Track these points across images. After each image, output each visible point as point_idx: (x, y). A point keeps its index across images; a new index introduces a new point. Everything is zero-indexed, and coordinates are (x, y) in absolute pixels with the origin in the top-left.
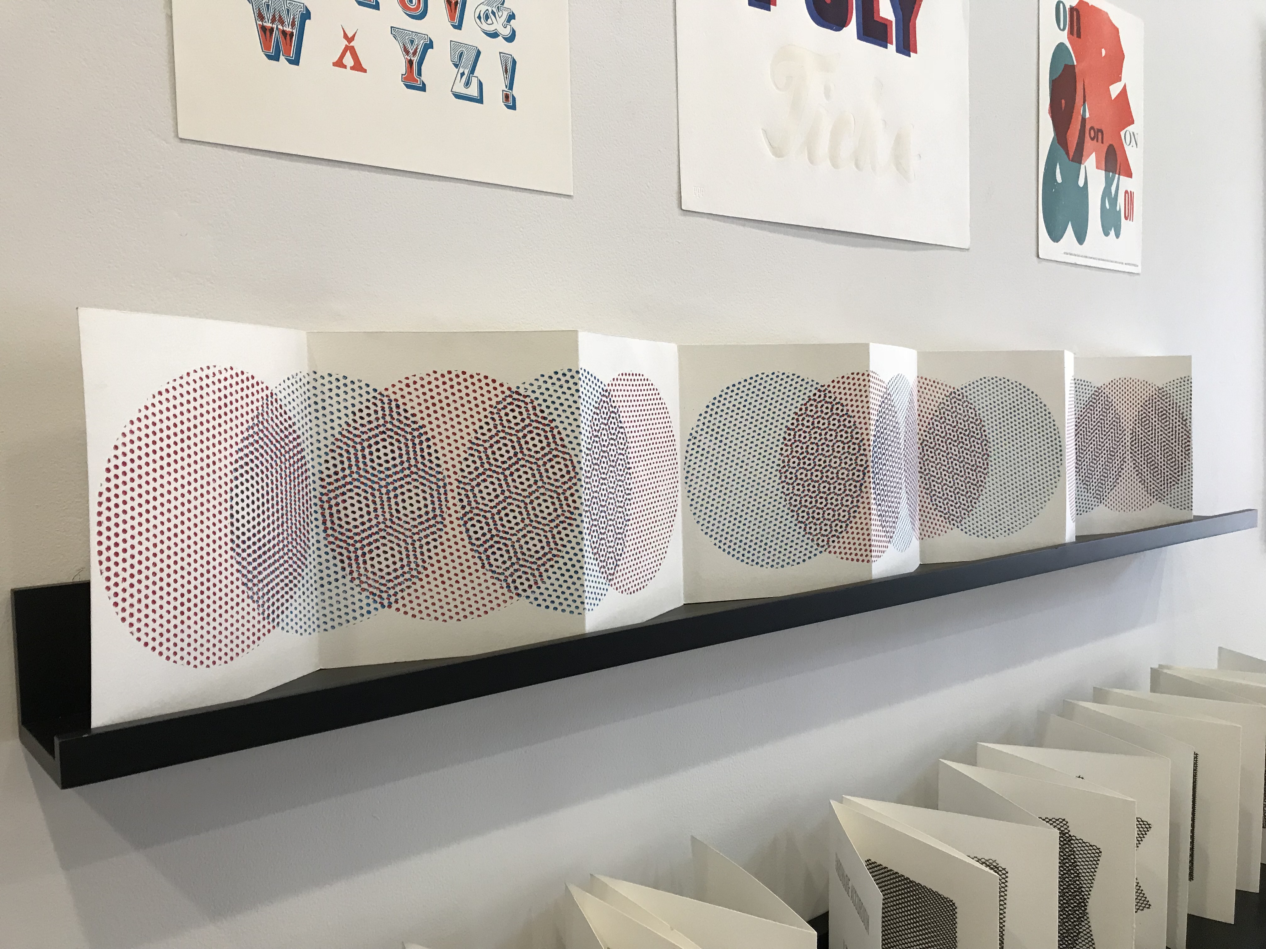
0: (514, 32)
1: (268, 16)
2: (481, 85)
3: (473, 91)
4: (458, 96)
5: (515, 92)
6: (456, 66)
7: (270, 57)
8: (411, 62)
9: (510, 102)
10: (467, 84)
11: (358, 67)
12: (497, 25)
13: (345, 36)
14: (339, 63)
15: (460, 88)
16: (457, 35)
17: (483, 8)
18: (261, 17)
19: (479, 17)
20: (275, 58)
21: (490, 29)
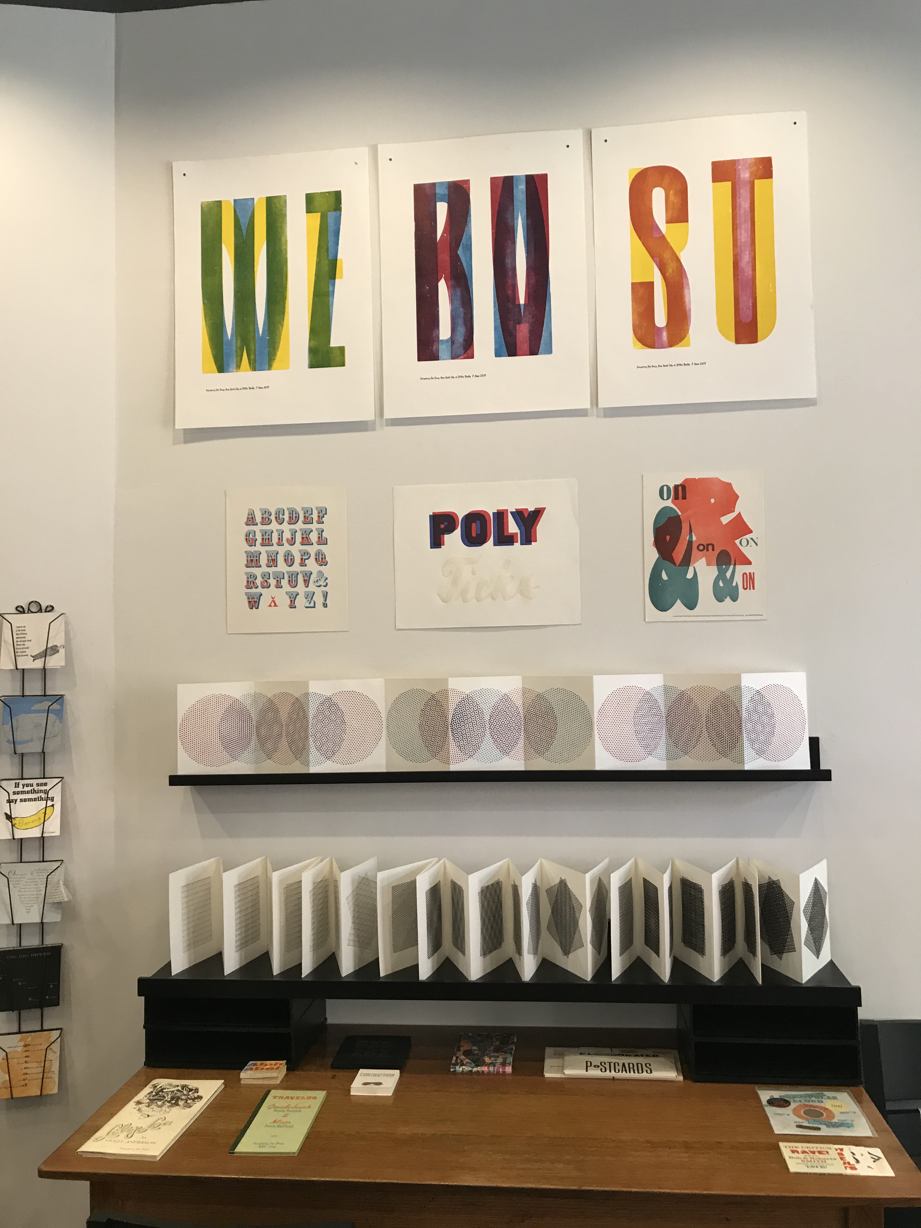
0: (327, 583)
1: (250, 598)
2: (315, 602)
3: (312, 605)
4: (307, 607)
5: (327, 602)
6: (306, 598)
7: (251, 609)
8: (291, 601)
9: (325, 605)
10: (310, 603)
11: (276, 605)
12: (322, 583)
13: (272, 598)
14: (270, 606)
15: (308, 605)
16: (307, 589)
17: (316, 579)
18: (249, 599)
19: (315, 582)
20: (252, 608)
21: (318, 584)
